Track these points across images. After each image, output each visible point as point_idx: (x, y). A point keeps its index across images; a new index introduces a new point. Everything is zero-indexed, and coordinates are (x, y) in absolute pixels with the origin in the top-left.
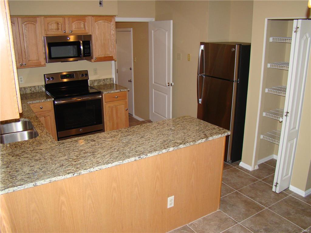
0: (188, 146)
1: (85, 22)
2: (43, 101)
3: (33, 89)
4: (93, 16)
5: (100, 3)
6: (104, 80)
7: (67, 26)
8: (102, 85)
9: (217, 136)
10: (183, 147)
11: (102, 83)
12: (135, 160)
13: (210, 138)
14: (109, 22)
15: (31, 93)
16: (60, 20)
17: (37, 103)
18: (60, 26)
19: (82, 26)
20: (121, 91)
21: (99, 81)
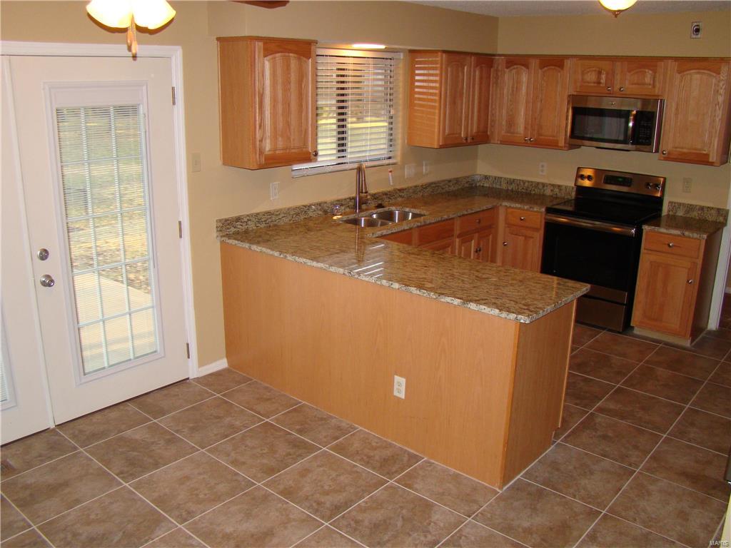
0: (425, 295)
1: (655, 72)
2: (526, 207)
3: (557, 190)
4: (676, 59)
5: (697, 30)
6: (702, 208)
7: (618, 77)
8: (695, 219)
9: (489, 309)
10: (415, 292)
11: (695, 214)
12: (344, 274)
13: (473, 306)
14: (714, 74)
15: (552, 196)
16: (605, 65)
17: (516, 208)
18: (603, 76)
19: (648, 79)
20: (683, 234)
21: (690, 208)
